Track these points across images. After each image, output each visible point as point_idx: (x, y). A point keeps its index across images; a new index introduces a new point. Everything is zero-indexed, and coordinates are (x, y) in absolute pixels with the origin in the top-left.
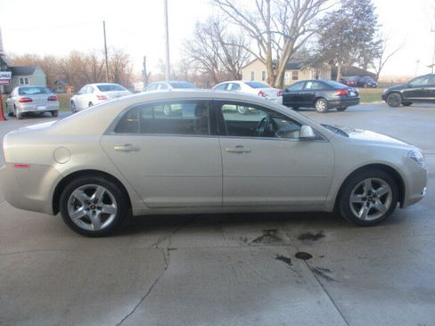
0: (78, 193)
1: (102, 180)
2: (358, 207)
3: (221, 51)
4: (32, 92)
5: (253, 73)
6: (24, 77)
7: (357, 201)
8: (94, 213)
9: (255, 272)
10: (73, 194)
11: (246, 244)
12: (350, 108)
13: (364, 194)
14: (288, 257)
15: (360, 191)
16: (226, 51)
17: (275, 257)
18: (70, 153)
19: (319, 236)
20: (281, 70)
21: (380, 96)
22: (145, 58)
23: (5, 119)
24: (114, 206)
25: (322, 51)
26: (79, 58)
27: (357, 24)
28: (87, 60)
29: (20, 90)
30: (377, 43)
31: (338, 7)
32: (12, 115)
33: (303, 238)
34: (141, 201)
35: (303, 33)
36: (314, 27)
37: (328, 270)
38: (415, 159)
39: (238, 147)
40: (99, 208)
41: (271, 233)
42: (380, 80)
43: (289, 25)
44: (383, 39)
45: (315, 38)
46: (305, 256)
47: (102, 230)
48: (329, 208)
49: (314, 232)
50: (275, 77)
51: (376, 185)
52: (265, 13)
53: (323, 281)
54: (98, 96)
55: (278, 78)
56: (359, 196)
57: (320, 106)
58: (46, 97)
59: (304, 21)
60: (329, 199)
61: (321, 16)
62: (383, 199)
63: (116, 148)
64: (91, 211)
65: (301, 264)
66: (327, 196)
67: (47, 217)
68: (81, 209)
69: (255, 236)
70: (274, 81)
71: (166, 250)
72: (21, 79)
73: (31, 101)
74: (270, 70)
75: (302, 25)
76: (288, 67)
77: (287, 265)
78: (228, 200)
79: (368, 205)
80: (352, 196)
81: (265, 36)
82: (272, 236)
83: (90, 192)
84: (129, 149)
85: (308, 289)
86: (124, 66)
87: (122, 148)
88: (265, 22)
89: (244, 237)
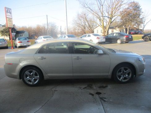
0: (27, 73)
1: (34, 68)
2: (120, 77)
3: (87, 24)
4: (22, 39)
5: (97, 30)
6: (21, 34)
7: (119, 75)
8: (32, 79)
9: (81, 99)
10: (26, 73)
11: (80, 89)
12: (130, 42)
13: (122, 73)
14: (93, 94)
15: (120, 71)
16: (88, 23)
17: (89, 93)
18: (24, 60)
19: (106, 87)
20: (107, 29)
21: (141, 38)
22: (61, 26)
23: (14, 48)
24: (38, 76)
25: (122, 22)
26: (40, 28)
27: (134, 12)
28: (42, 28)
29: (18, 39)
30: (142, 19)
31: (127, 7)
32: (16, 47)
33: (100, 87)
34: (47, 75)
35: (115, 16)
36: (119, 14)
37: (105, 98)
38: (140, 60)
39: (77, 57)
40: (34, 77)
41: (90, 86)
42: (144, 31)
43: (110, 14)
44: (145, 17)
45: (120, 18)
46: (99, 93)
47: (35, 84)
48: (110, 77)
49: (104, 85)
50: (105, 32)
51: (126, 69)
52: (101, 10)
53: (103, 101)
54: (43, 40)
55: (106, 32)
56: (120, 73)
57: (119, 41)
58: (26, 41)
59: (115, 12)
60: (109, 74)
61: (121, 10)
62: (129, 74)
63: (39, 58)
64: (31, 78)
65: (97, 96)
66: (108, 73)
67: (18, 80)
68: (28, 77)
69: (84, 87)
70: (105, 33)
71: (54, 91)
72: (21, 35)
73: (22, 42)
74: (103, 29)
75: (114, 13)
76: (110, 28)
77: (92, 96)
78: (74, 74)
79: (123, 76)
80: (117, 73)
81: (102, 18)
82: (90, 87)
83: (31, 72)
84: (43, 58)
85: (97, 104)
86: (54, 29)
87: (40, 58)
88: (101, 13)
89: (80, 87)
